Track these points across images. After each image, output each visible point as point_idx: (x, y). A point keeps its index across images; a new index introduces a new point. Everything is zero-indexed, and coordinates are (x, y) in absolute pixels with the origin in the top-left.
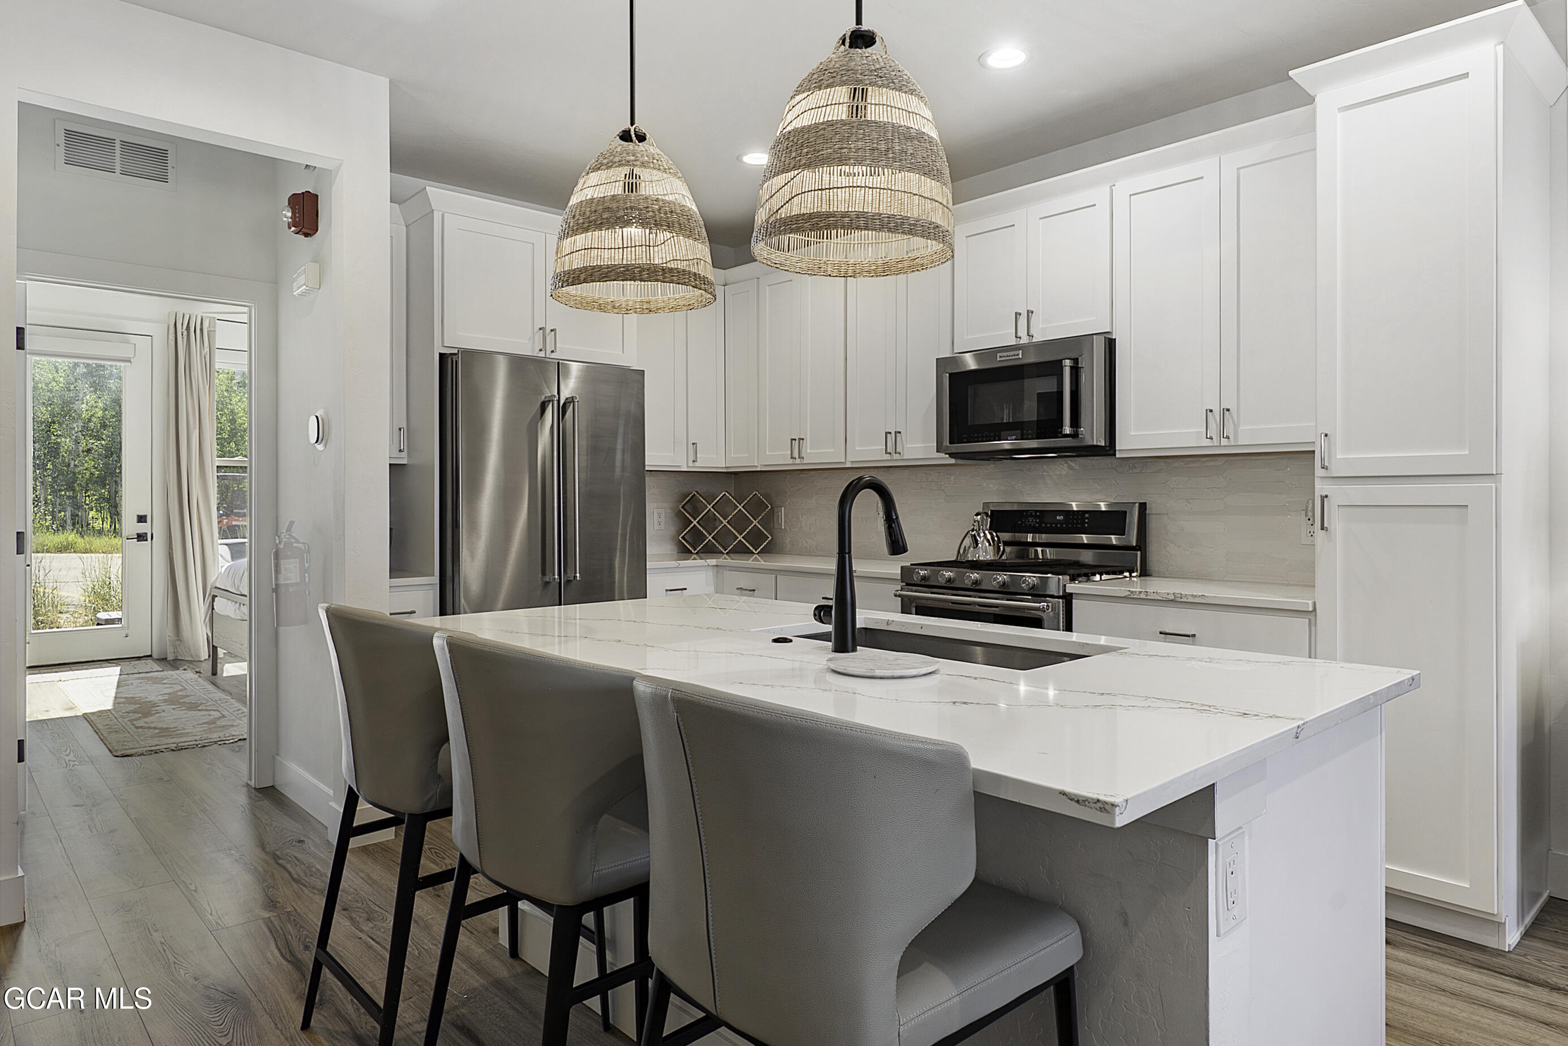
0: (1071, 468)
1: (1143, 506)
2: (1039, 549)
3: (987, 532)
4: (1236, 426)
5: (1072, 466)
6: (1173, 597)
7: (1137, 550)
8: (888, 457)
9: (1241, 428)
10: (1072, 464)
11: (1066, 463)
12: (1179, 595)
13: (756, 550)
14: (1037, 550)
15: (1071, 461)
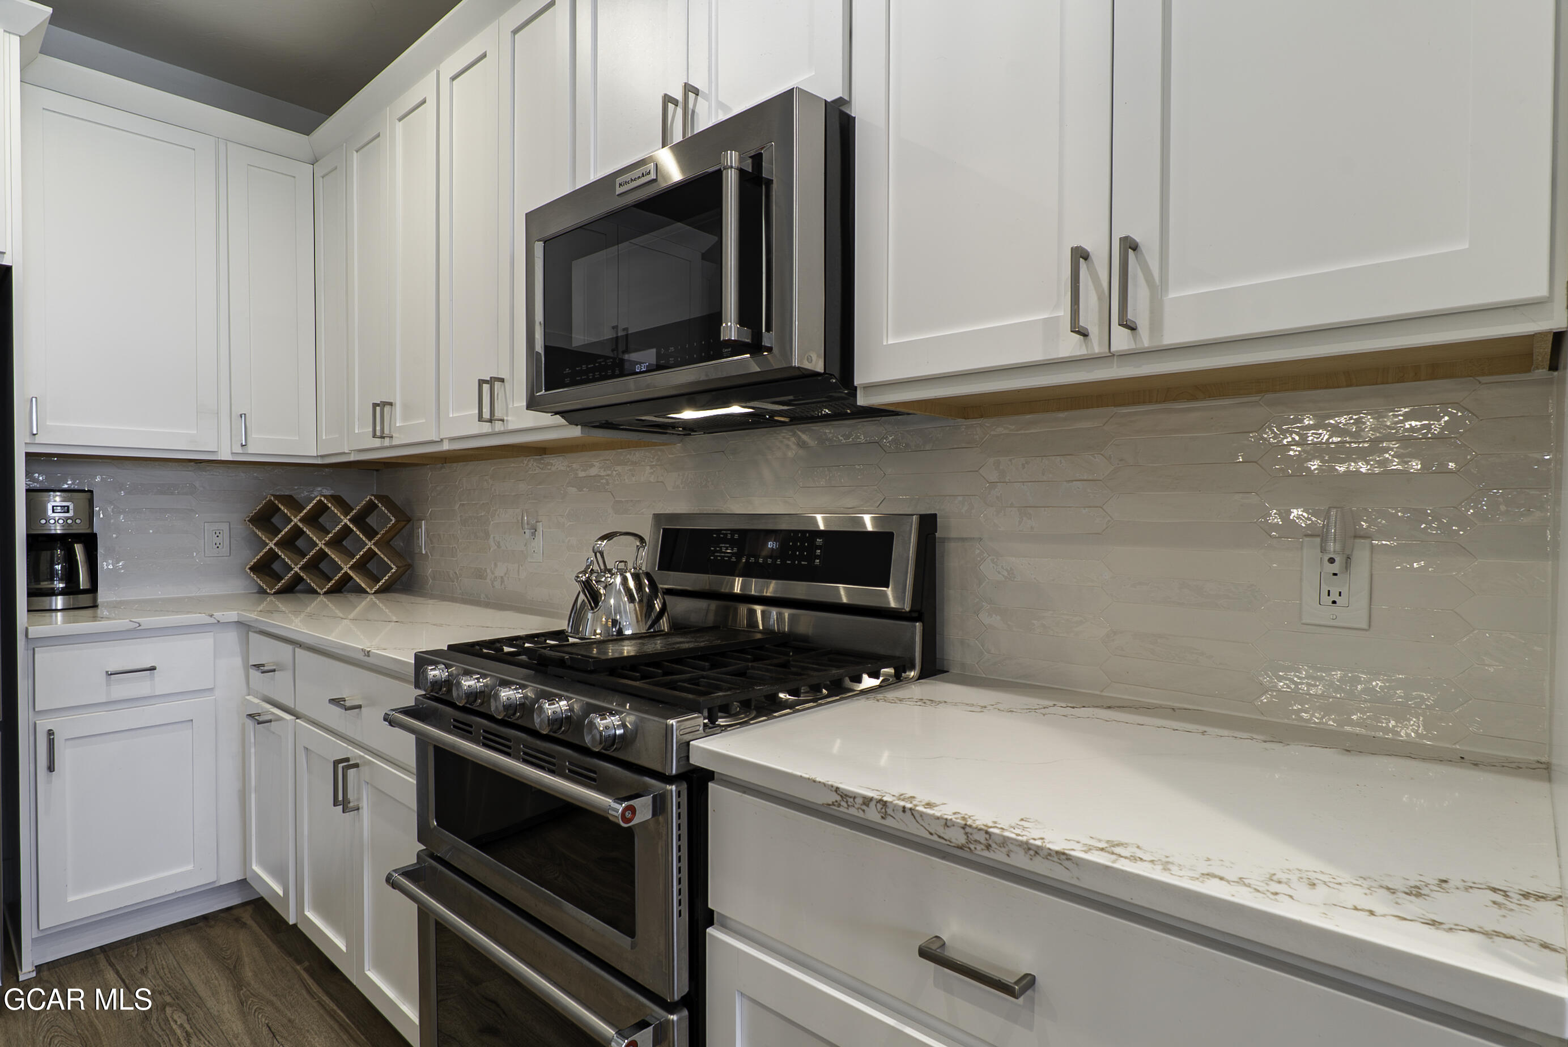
0: (802, 445)
1: (928, 524)
2: (759, 609)
3: (628, 575)
4: (1157, 290)
5: (804, 442)
6: (962, 840)
7: (916, 620)
8: (486, 428)
9: (1172, 295)
10: (804, 437)
11: (794, 435)
12: (981, 837)
13: (371, 589)
14: (755, 611)
15: (803, 432)
